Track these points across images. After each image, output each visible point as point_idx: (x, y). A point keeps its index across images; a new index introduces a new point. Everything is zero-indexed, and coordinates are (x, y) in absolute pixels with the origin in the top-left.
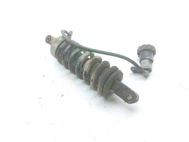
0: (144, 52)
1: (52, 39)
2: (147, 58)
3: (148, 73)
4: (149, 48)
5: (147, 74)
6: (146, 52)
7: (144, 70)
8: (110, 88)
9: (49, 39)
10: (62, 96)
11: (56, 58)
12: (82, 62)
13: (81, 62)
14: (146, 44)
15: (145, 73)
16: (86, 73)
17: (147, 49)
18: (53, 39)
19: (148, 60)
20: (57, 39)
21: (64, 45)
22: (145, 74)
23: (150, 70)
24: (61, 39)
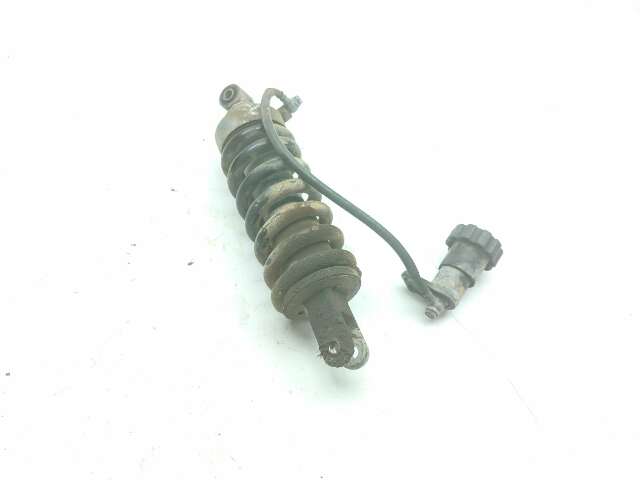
0: (463, 245)
1: (237, 99)
2: (459, 266)
3: (438, 309)
4: (481, 241)
5: (435, 309)
6: (470, 249)
7: (431, 293)
8: (305, 303)
9: (230, 96)
10: (190, 264)
11: (221, 151)
12: (269, 201)
13: (267, 199)
14: (481, 226)
15: (432, 305)
16: (264, 233)
17: (473, 240)
18: (239, 101)
19: (458, 272)
20: (245, 109)
21: (252, 135)
22: (431, 308)
23: (450, 304)
24: (253, 113)
